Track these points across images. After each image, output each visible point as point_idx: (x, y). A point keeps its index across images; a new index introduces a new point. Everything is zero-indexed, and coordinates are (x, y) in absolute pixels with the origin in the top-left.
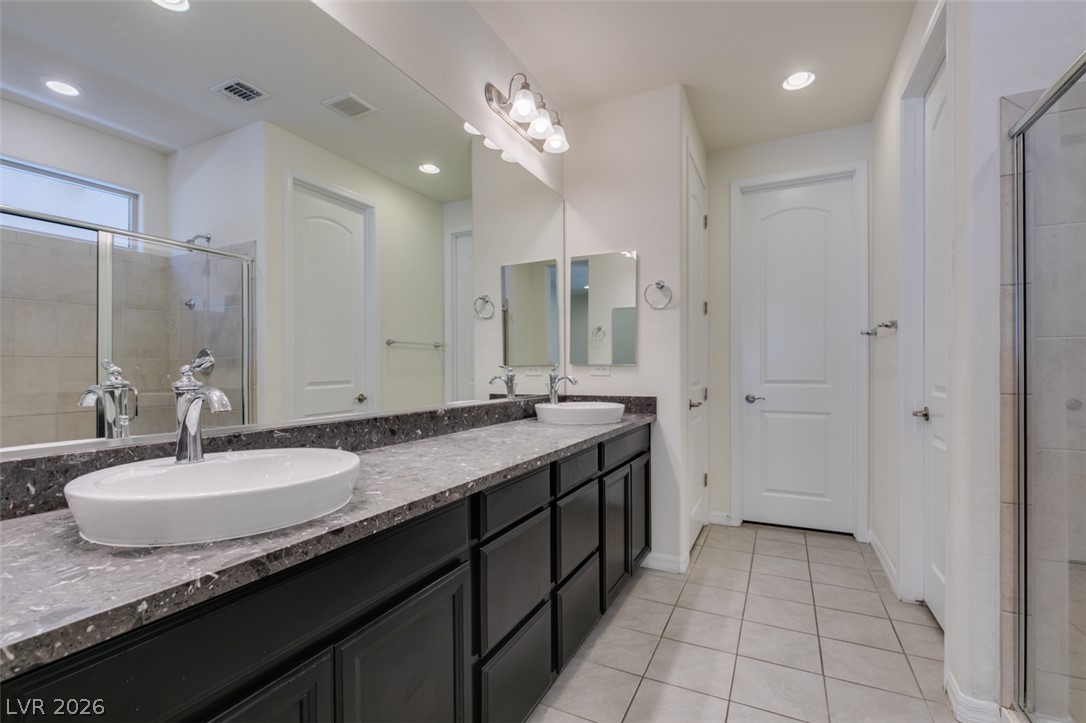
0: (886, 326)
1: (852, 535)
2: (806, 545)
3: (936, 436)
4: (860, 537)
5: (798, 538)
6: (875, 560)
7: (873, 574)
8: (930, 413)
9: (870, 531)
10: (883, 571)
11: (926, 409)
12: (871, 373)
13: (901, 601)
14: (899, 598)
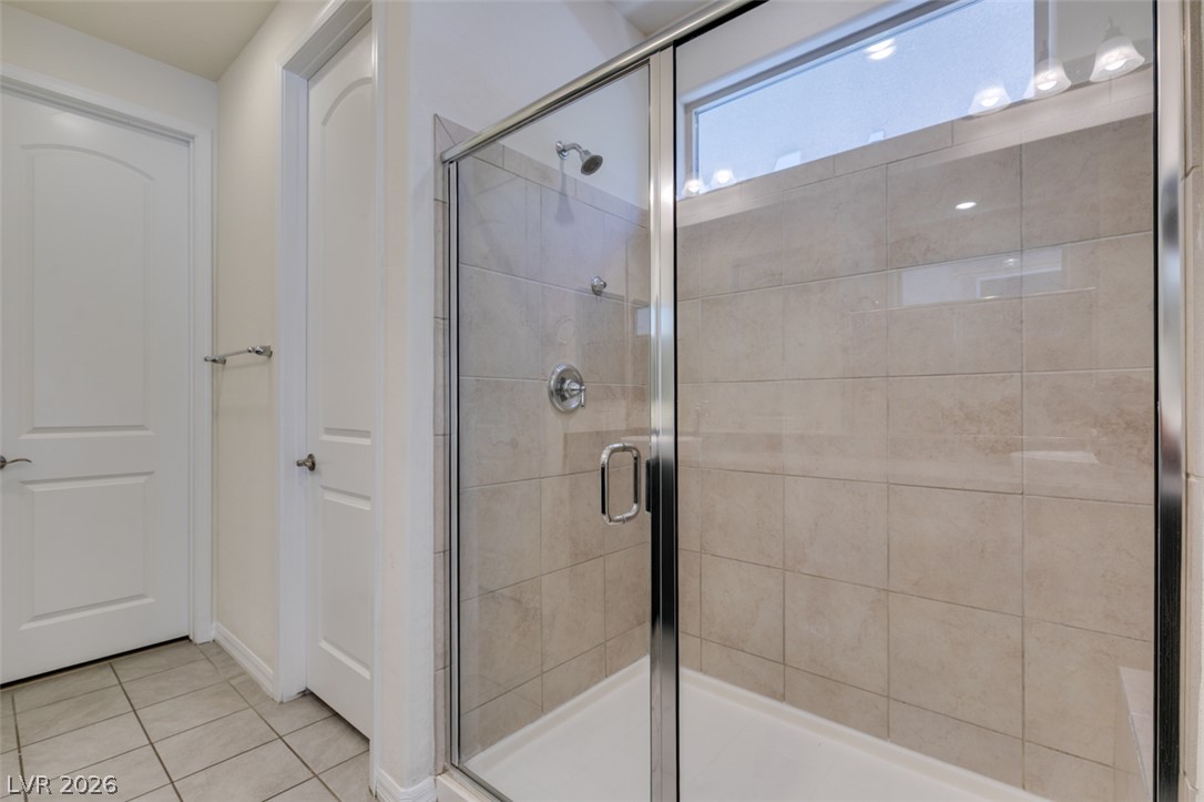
0: (257, 352)
1: (187, 638)
2: (120, 683)
3: (325, 488)
4: (199, 637)
5: (104, 676)
6: (229, 660)
7: (234, 682)
8: (317, 460)
9: (214, 624)
10: (244, 673)
11: (311, 456)
12: (215, 414)
13: (282, 703)
14: (278, 700)
